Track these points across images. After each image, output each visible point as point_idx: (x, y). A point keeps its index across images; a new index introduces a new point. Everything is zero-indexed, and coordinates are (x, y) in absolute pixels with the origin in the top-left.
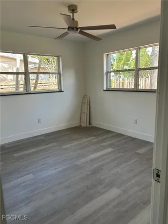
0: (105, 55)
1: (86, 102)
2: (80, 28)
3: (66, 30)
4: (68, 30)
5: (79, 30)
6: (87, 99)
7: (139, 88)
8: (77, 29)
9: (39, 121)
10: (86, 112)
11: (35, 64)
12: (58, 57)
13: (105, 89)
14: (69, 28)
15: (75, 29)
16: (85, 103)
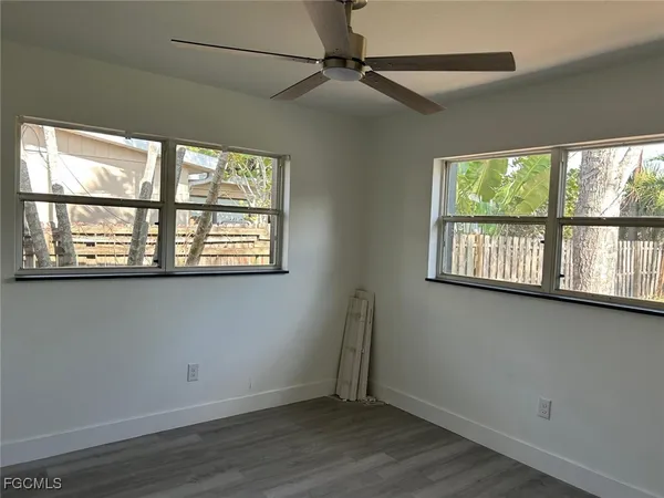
0: (437, 164)
1: (363, 312)
2: (371, 61)
3: (318, 67)
4: (325, 66)
5: (367, 68)
6: (364, 303)
7: (562, 287)
8: (360, 64)
9: (191, 374)
10: (359, 348)
11: (209, 172)
12: (281, 159)
13: (432, 275)
14: (328, 57)
15: (351, 64)
16: (359, 315)
